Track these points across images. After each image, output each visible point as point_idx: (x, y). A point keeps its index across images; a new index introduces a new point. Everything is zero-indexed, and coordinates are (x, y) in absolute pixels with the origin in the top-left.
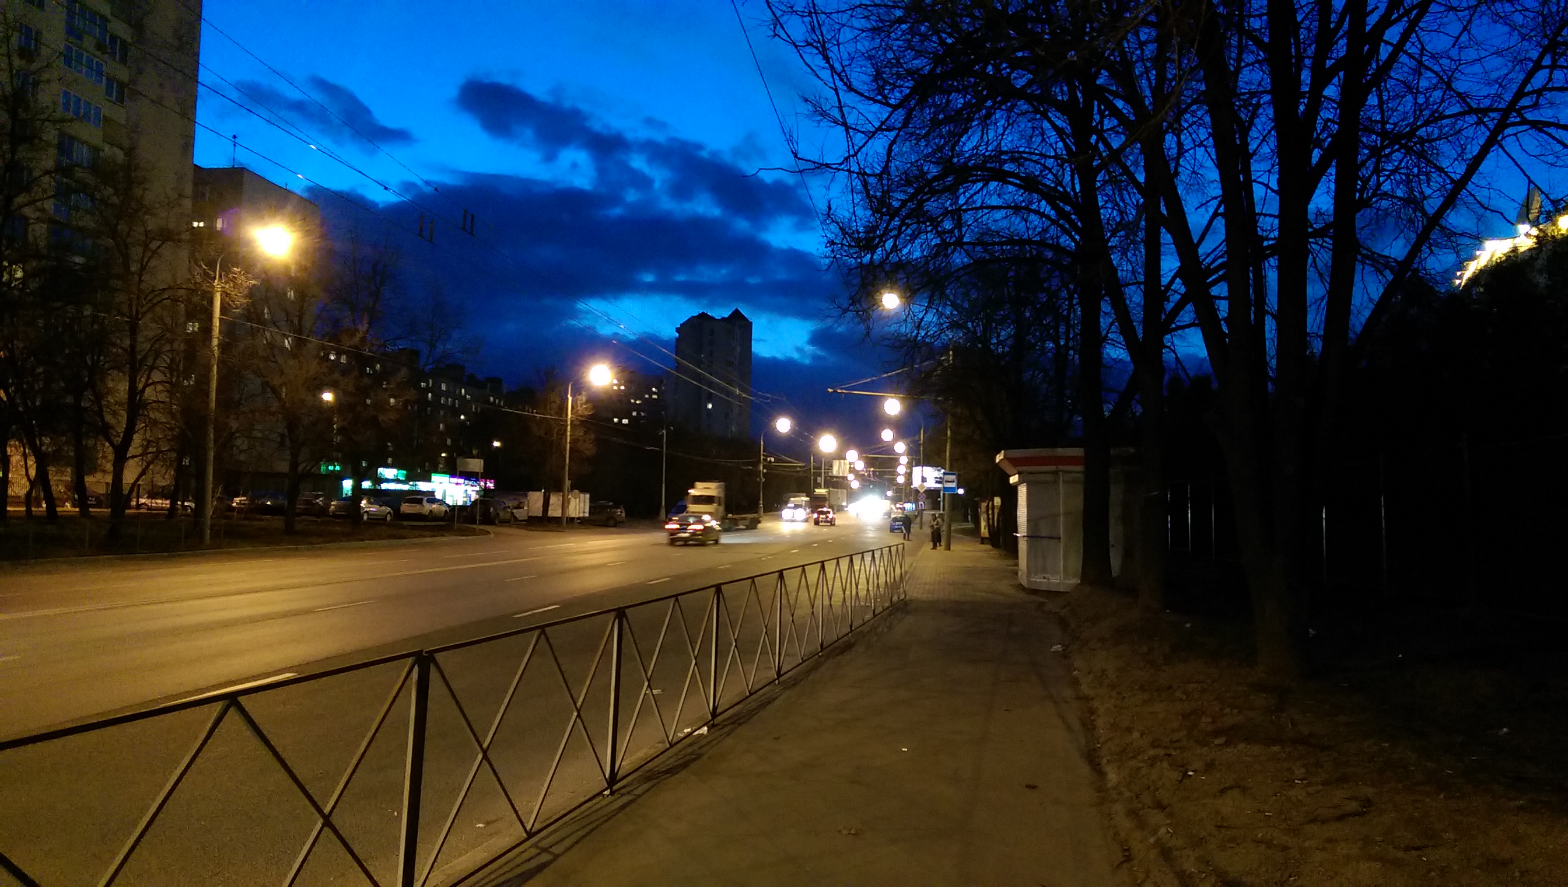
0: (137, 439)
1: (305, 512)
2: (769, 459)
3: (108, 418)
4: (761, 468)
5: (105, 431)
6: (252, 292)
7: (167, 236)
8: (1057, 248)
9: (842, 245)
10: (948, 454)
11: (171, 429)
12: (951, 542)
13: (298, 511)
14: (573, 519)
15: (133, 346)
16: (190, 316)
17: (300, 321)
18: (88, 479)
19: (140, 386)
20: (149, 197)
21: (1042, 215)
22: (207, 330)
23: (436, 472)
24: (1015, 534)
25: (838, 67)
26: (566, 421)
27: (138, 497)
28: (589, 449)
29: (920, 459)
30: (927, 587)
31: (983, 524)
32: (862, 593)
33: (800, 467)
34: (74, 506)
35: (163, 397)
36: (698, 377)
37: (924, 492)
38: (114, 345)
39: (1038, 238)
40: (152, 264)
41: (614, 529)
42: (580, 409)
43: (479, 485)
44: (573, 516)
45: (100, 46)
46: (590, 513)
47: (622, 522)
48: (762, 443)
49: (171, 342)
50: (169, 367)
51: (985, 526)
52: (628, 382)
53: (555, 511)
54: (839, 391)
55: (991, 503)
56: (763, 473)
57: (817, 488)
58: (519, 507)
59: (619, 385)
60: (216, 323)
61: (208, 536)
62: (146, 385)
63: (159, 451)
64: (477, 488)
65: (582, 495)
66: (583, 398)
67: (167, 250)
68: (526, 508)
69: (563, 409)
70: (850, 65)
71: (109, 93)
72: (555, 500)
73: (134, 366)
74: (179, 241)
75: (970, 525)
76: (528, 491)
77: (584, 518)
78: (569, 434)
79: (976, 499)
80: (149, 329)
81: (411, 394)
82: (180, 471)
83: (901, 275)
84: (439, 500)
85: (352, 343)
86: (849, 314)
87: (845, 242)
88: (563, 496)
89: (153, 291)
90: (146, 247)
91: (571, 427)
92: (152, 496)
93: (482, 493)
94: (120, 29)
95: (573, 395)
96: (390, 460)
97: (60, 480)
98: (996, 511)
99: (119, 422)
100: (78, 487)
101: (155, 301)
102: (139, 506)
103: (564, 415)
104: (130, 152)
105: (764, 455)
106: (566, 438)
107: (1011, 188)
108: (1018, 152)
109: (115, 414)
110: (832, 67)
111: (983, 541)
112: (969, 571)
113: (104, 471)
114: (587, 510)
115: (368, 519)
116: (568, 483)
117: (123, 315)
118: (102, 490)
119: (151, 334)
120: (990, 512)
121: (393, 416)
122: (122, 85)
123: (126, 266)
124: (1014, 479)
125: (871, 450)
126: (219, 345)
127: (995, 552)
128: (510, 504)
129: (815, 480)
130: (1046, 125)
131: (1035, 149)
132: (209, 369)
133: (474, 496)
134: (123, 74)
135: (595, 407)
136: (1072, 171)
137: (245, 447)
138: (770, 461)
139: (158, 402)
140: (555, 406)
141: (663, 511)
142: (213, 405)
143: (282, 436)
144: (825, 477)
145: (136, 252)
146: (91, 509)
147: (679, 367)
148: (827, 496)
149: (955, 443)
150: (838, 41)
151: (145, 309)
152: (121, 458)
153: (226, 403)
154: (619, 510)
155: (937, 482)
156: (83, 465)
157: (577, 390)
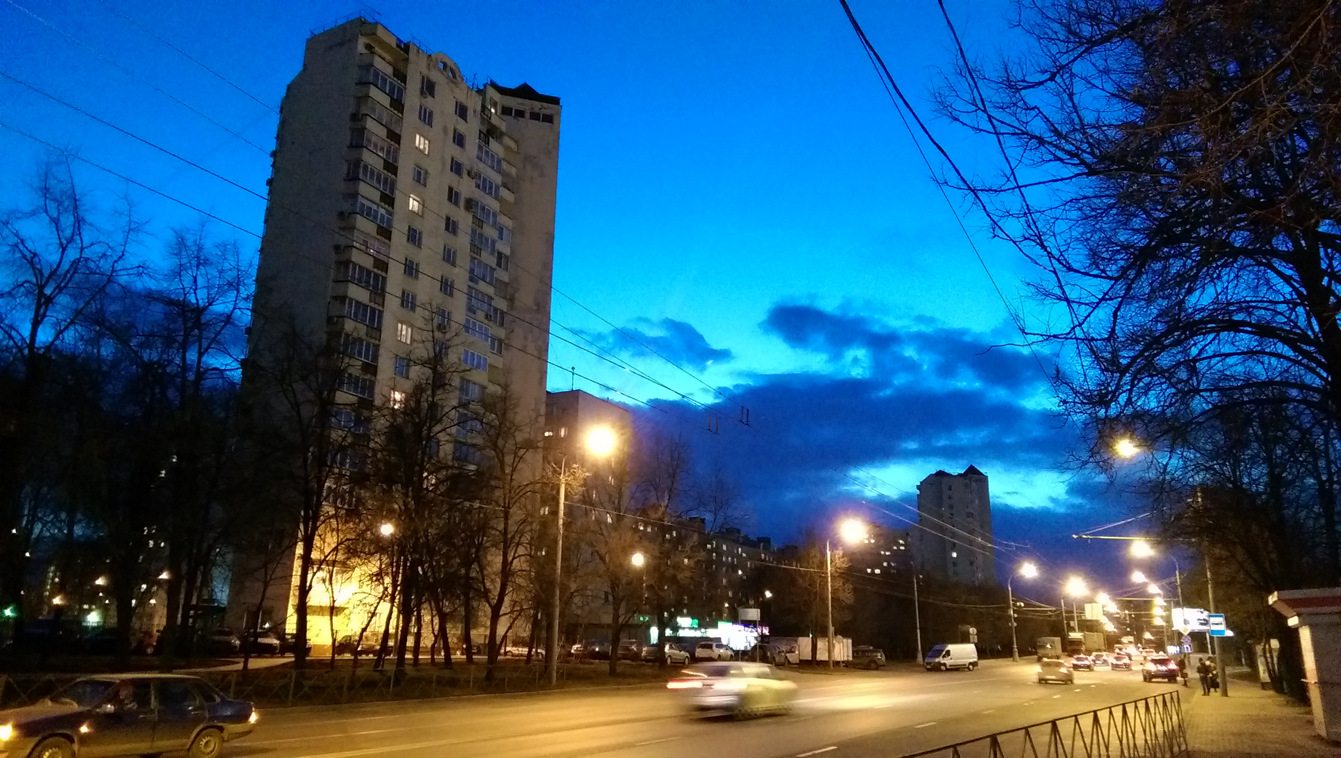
0: (507, 600)
1: (625, 657)
2: (1018, 604)
3: (488, 584)
4: (1012, 613)
5: (485, 594)
6: (585, 483)
7: (529, 445)
8: (1302, 387)
9: (1074, 402)
10: (1210, 596)
11: (530, 592)
12: (1228, 689)
13: (619, 656)
14: (839, 662)
15: (506, 529)
16: (544, 503)
17: (619, 502)
18: (473, 633)
19: (510, 559)
20: (518, 419)
21: (1279, 356)
22: (554, 513)
23: (722, 620)
24: (1302, 680)
25: (1055, 253)
26: (827, 573)
27: (505, 647)
28: (848, 597)
29: (1179, 601)
30: (1210, 737)
31: (1261, 668)
32: (1140, 742)
33: (1051, 611)
34: (462, 654)
35: (525, 566)
36: (942, 530)
37: (1189, 635)
38: (493, 528)
39: (1278, 379)
40: (519, 467)
41: (875, 672)
42: (838, 563)
43: (757, 631)
44: (839, 660)
45: (487, 317)
46: (853, 656)
47: (883, 666)
48: (1010, 589)
49: (531, 523)
50: (530, 544)
51: (1264, 670)
52: (877, 536)
53: (822, 656)
54: (1084, 536)
55: (1267, 646)
56: (1015, 618)
57: (1071, 632)
58: (791, 651)
59: (868, 539)
60: (562, 507)
61: (555, 679)
62: (514, 558)
63: (522, 610)
64: (756, 635)
65: (845, 640)
66: (839, 552)
67: (529, 456)
68: (797, 652)
69: (822, 564)
70: (1067, 250)
71: (493, 348)
72: (821, 644)
73: (506, 543)
74: (538, 447)
75: (1246, 669)
76: (798, 636)
77: (848, 661)
78: (829, 585)
79: (1249, 642)
80: (517, 514)
81: (702, 555)
82: (536, 624)
83: (1139, 425)
84: (725, 646)
85: (657, 516)
86: (1090, 465)
87: (1077, 400)
88: (829, 642)
89: (519, 486)
90: (516, 454)
91: (831, 579)
92: (515, 644)
93: (759, 639)
94: (501, 304)
95: (832, 550)
96: (685, 611)
97: (454, 632)
98: (1275, 655)
99: (494, 587)
100: (467, 638)
101: (521, 494)
102: (506, 653)
103: (824, 568)
104: (506, 387)
105: (1013, 600)
106: (828, 589)
107: (1246, 336)
108: (1245, 302)
109: (493, 581)
110: (1049, 253)
111: (1264, 686)
112: (1257, 720)
113: (484, 626)
114: (851, 654)
115: (671, 662)
116: (832, 629)
117: (499, 506)
118: (481, 641)
119: (518, 519)
120: (1268, 655)
121: (688, 574)
122: (500, 341)
123: (503, 470)
124: (1293, 621)
125: (1126, 593)
126: (564, 524)
127: (1281, 699)
128: (784, 648)
129: (1068, 624)
130: (1271, 275)
131: (1263, 297)
132: (556, 542)
133: (753, 642)
134: (501, 333)
135: (851, 560)
136: (1307, 313)
137: (580, 604)
138: (1020, 606)
139: (522, 570)
140: (816, 561)
141: (920, 655)
142: (559, 571)
143: (606, 593)
144: (1078, 621)
145: (509, 459)
146: (474, 657)
147: (922, 520)
148: (1083, 640)
149: (1217, 585)
150: (1054, 233)
151: (514, 500)
152: (495, 617)
153: (568, 570)
154: (879, 654)
155: (1202, 624)
156: (469, 623)
157: (834, 546)
